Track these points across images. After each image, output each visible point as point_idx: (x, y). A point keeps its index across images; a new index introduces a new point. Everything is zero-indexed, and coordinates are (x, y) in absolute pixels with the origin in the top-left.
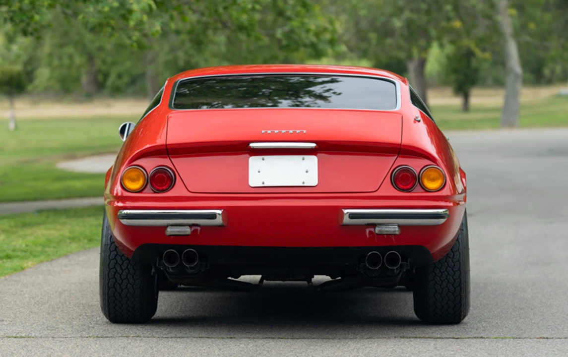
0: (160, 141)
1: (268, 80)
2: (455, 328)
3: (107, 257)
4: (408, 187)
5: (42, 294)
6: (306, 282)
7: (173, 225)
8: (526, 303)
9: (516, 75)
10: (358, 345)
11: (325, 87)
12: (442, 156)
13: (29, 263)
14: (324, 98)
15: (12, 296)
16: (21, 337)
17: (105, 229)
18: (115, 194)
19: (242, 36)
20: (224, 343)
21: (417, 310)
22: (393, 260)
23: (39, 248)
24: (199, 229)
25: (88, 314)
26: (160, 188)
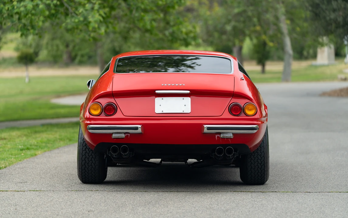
0: (109, 89)
1: (162, 58)
2: (262, 186)
3: (81, 149)
4: (238, 113)
5: (46, 168)
6: (184, 163)
7: (115, 133)
8: (298, 174)
9: (290, 55)
10: (211, 195)
11: (192, 62)
12: (255, 98)
13: (39, 152)
14: (192, 67)
15: (31, 169)
16: (37, 191)
17: (80, 135)
18: (86, 117)
19: (147, 35)
20: (142, 194)
21: (241, 177)
22: (230, 151)
23: (44, 144)
24: (129, 135)
25: (70, 179)
26: (109, 114)
